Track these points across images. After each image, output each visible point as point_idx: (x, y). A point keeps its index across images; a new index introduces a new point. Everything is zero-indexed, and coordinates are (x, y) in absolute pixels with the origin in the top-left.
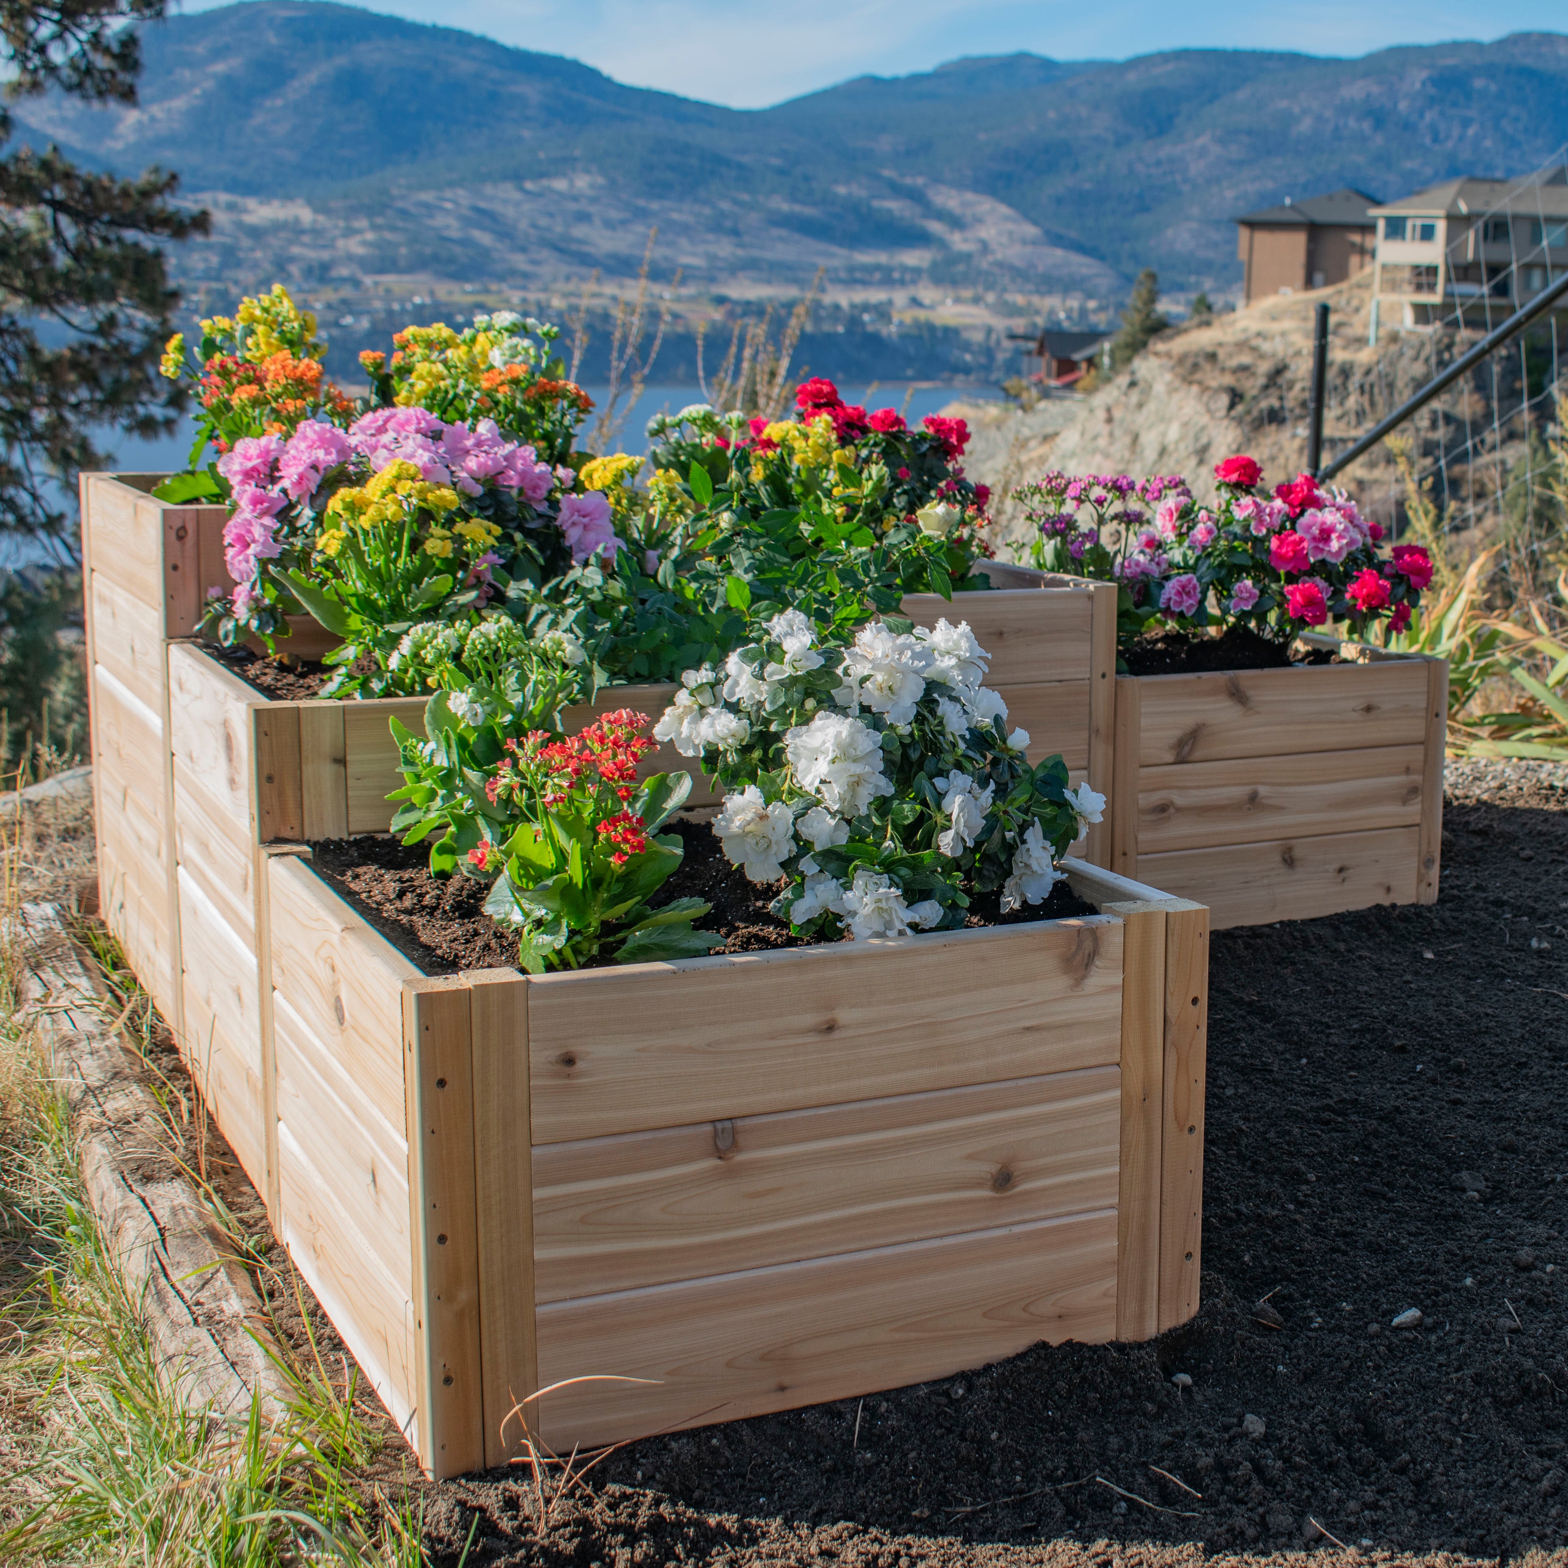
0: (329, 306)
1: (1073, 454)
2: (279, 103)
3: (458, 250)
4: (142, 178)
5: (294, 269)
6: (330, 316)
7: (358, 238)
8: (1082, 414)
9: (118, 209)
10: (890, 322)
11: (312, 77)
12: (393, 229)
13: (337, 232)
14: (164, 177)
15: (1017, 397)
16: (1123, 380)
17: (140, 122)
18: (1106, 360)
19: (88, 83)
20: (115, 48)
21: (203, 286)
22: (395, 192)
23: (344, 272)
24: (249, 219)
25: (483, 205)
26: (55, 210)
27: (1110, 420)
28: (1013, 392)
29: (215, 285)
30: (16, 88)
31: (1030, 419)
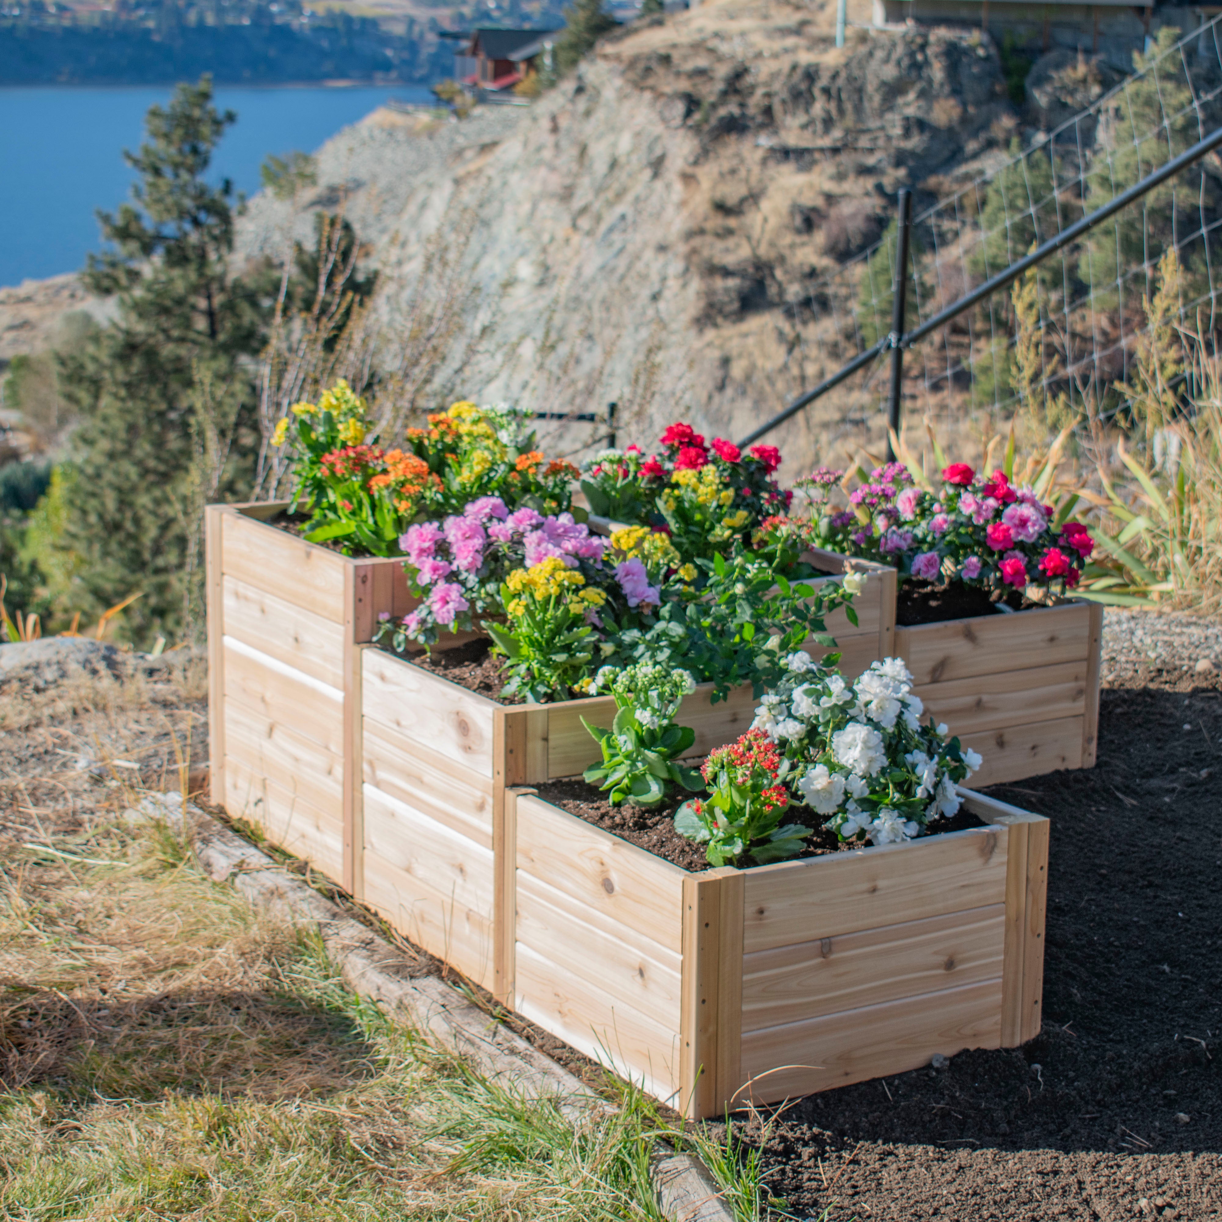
1: (515, 167)
8: (525, 123)
10: (301, 13)
15: (449, 102)
16: (568, 86)
18: (547, 61)
27: (555, 129)
28: (444, 97)
31: (466, 127)
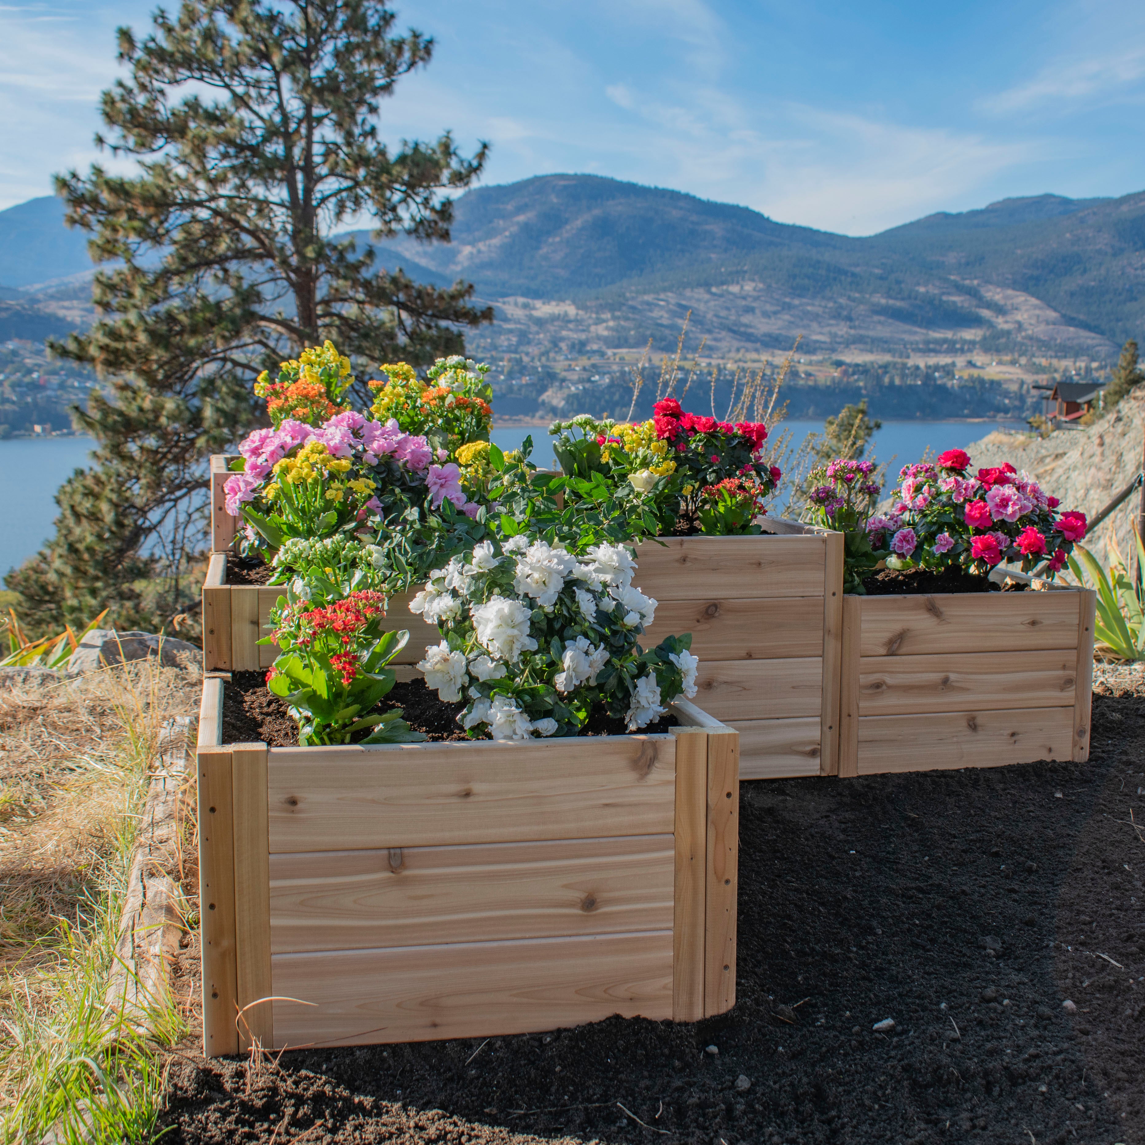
0: (584, 369)
1: (1075, 468)
2: (557, 239)
3: (667, 332)
4: (453, 288)
5: (563, 345)
6: (585, 375)
7: (604, 325)
8: (1083, 440)
9: (436, 307)
10: (953, 377)
11: (579, 223)
12: (627, 319)
13: (591, 322)
14: (466, 285)
15: (1038, 428)
16: (1112, 417)
17: (471, 253)
18: (1101, 403)
19: (421, 229)
20: (438, 206)
21: (507, 356)
22: (628, 295)
23: (595, 347)
24: (536, 314)
25: (684, 303)
26: (399, 308)
27: (1102, 444)
28: (1035, 425)
29: (513, 356)
30: (379, 233)
31: (1046, 443)
